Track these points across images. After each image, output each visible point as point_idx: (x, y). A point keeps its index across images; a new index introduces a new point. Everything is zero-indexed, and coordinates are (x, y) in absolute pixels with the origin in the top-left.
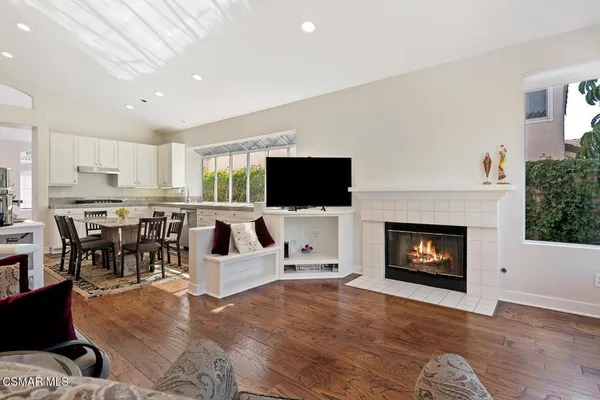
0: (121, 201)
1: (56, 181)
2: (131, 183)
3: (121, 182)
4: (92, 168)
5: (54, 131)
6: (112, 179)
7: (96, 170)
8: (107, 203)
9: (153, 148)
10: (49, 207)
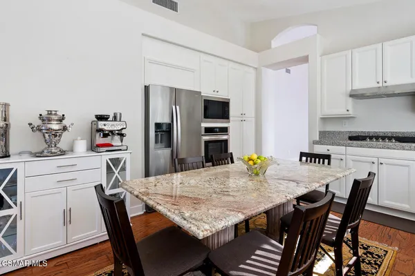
5: (327, 54)
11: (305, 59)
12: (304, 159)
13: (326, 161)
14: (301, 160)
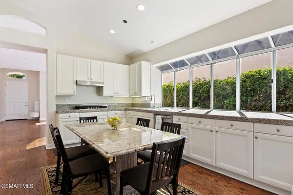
0: (105, 107)
1: (61, 92)
2: (111, 94)
3: (106, 92)
4: (86, 82)
5: (59, 53)
6: (99, 90)
7: (88, 84)
8: (97, 109)
9: (126, 67)
10: (56, 112)
11: (45, 51)
12: (82, 121)
13: (95, 120)
14: (80, 122)
